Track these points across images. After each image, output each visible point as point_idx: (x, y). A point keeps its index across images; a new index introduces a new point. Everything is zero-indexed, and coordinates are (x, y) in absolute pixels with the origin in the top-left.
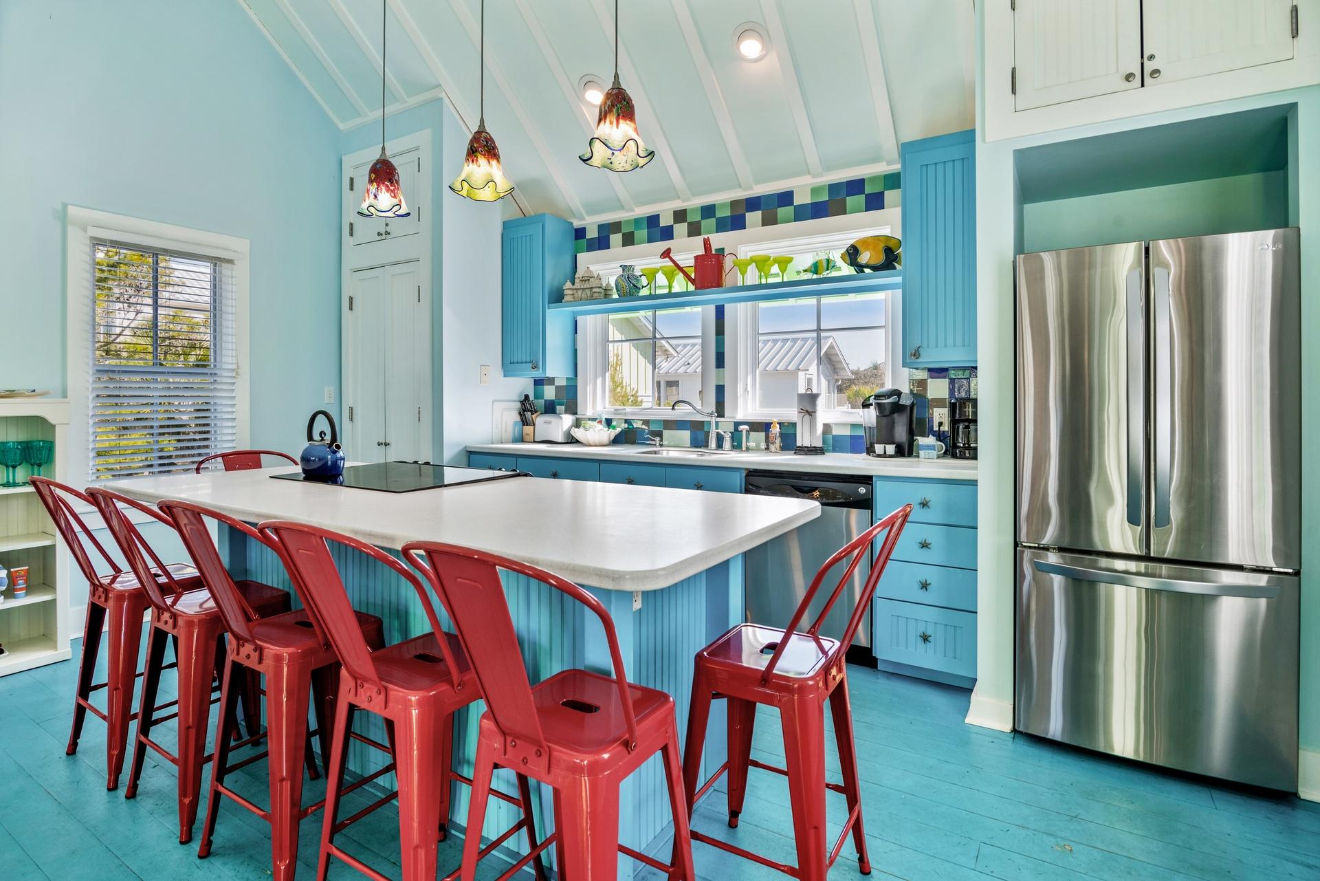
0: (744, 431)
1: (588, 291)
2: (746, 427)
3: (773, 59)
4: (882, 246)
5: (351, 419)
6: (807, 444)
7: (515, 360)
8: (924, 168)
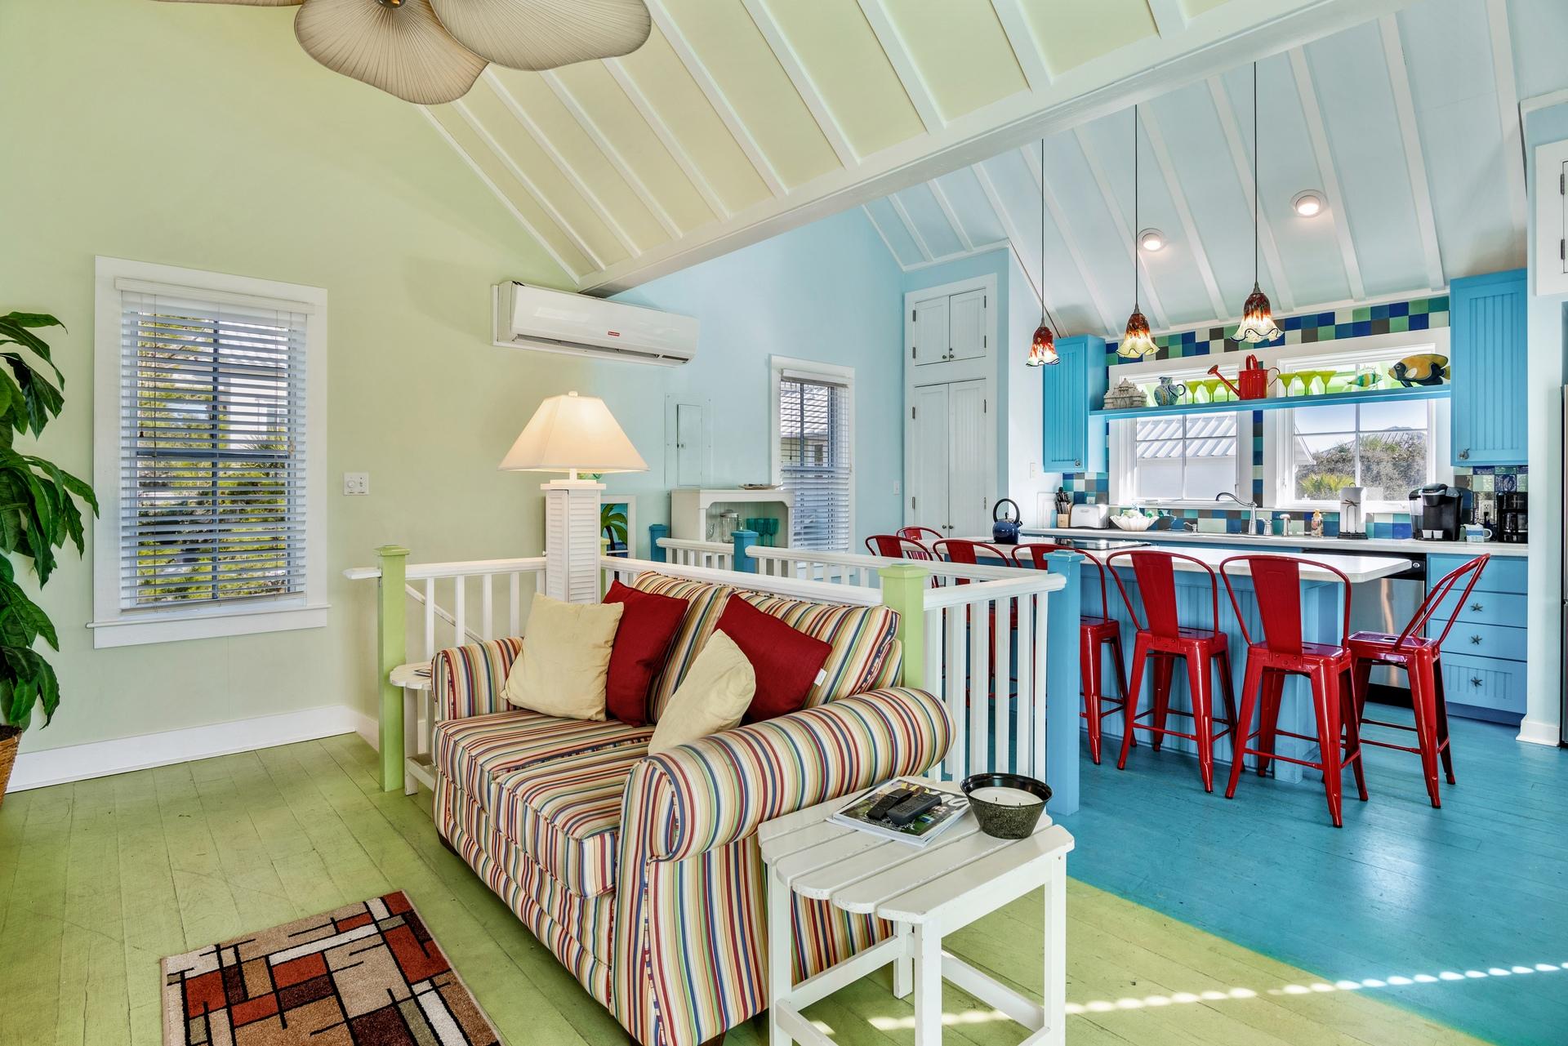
0: (1285, 520)
1: (1127, 401)
2: (1288, 516)
3: (1329, 215)
4: (1428, 363)
5: (914, 507)
6: (1352, 530)
7: (1057, 458)
8: (1474, 302)
